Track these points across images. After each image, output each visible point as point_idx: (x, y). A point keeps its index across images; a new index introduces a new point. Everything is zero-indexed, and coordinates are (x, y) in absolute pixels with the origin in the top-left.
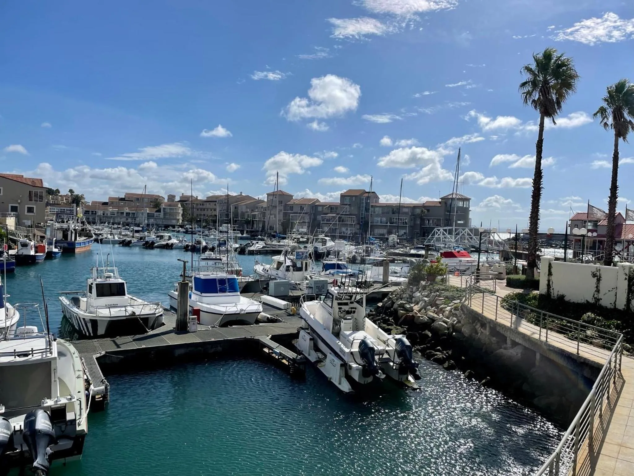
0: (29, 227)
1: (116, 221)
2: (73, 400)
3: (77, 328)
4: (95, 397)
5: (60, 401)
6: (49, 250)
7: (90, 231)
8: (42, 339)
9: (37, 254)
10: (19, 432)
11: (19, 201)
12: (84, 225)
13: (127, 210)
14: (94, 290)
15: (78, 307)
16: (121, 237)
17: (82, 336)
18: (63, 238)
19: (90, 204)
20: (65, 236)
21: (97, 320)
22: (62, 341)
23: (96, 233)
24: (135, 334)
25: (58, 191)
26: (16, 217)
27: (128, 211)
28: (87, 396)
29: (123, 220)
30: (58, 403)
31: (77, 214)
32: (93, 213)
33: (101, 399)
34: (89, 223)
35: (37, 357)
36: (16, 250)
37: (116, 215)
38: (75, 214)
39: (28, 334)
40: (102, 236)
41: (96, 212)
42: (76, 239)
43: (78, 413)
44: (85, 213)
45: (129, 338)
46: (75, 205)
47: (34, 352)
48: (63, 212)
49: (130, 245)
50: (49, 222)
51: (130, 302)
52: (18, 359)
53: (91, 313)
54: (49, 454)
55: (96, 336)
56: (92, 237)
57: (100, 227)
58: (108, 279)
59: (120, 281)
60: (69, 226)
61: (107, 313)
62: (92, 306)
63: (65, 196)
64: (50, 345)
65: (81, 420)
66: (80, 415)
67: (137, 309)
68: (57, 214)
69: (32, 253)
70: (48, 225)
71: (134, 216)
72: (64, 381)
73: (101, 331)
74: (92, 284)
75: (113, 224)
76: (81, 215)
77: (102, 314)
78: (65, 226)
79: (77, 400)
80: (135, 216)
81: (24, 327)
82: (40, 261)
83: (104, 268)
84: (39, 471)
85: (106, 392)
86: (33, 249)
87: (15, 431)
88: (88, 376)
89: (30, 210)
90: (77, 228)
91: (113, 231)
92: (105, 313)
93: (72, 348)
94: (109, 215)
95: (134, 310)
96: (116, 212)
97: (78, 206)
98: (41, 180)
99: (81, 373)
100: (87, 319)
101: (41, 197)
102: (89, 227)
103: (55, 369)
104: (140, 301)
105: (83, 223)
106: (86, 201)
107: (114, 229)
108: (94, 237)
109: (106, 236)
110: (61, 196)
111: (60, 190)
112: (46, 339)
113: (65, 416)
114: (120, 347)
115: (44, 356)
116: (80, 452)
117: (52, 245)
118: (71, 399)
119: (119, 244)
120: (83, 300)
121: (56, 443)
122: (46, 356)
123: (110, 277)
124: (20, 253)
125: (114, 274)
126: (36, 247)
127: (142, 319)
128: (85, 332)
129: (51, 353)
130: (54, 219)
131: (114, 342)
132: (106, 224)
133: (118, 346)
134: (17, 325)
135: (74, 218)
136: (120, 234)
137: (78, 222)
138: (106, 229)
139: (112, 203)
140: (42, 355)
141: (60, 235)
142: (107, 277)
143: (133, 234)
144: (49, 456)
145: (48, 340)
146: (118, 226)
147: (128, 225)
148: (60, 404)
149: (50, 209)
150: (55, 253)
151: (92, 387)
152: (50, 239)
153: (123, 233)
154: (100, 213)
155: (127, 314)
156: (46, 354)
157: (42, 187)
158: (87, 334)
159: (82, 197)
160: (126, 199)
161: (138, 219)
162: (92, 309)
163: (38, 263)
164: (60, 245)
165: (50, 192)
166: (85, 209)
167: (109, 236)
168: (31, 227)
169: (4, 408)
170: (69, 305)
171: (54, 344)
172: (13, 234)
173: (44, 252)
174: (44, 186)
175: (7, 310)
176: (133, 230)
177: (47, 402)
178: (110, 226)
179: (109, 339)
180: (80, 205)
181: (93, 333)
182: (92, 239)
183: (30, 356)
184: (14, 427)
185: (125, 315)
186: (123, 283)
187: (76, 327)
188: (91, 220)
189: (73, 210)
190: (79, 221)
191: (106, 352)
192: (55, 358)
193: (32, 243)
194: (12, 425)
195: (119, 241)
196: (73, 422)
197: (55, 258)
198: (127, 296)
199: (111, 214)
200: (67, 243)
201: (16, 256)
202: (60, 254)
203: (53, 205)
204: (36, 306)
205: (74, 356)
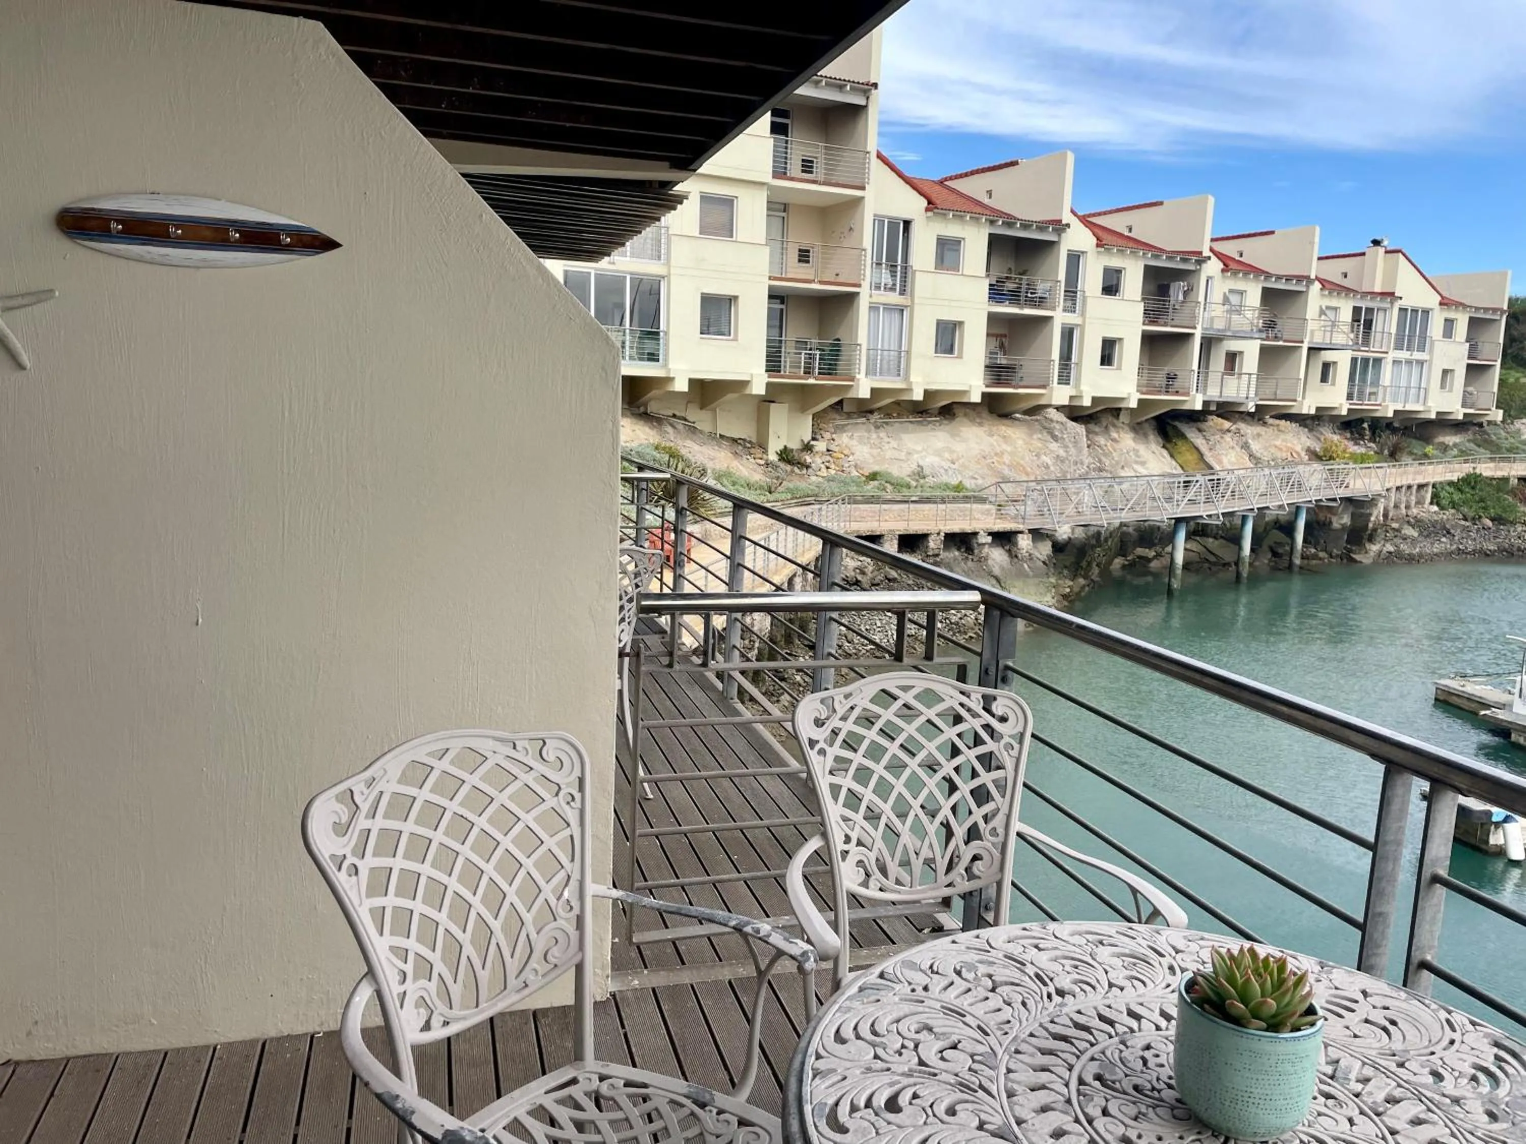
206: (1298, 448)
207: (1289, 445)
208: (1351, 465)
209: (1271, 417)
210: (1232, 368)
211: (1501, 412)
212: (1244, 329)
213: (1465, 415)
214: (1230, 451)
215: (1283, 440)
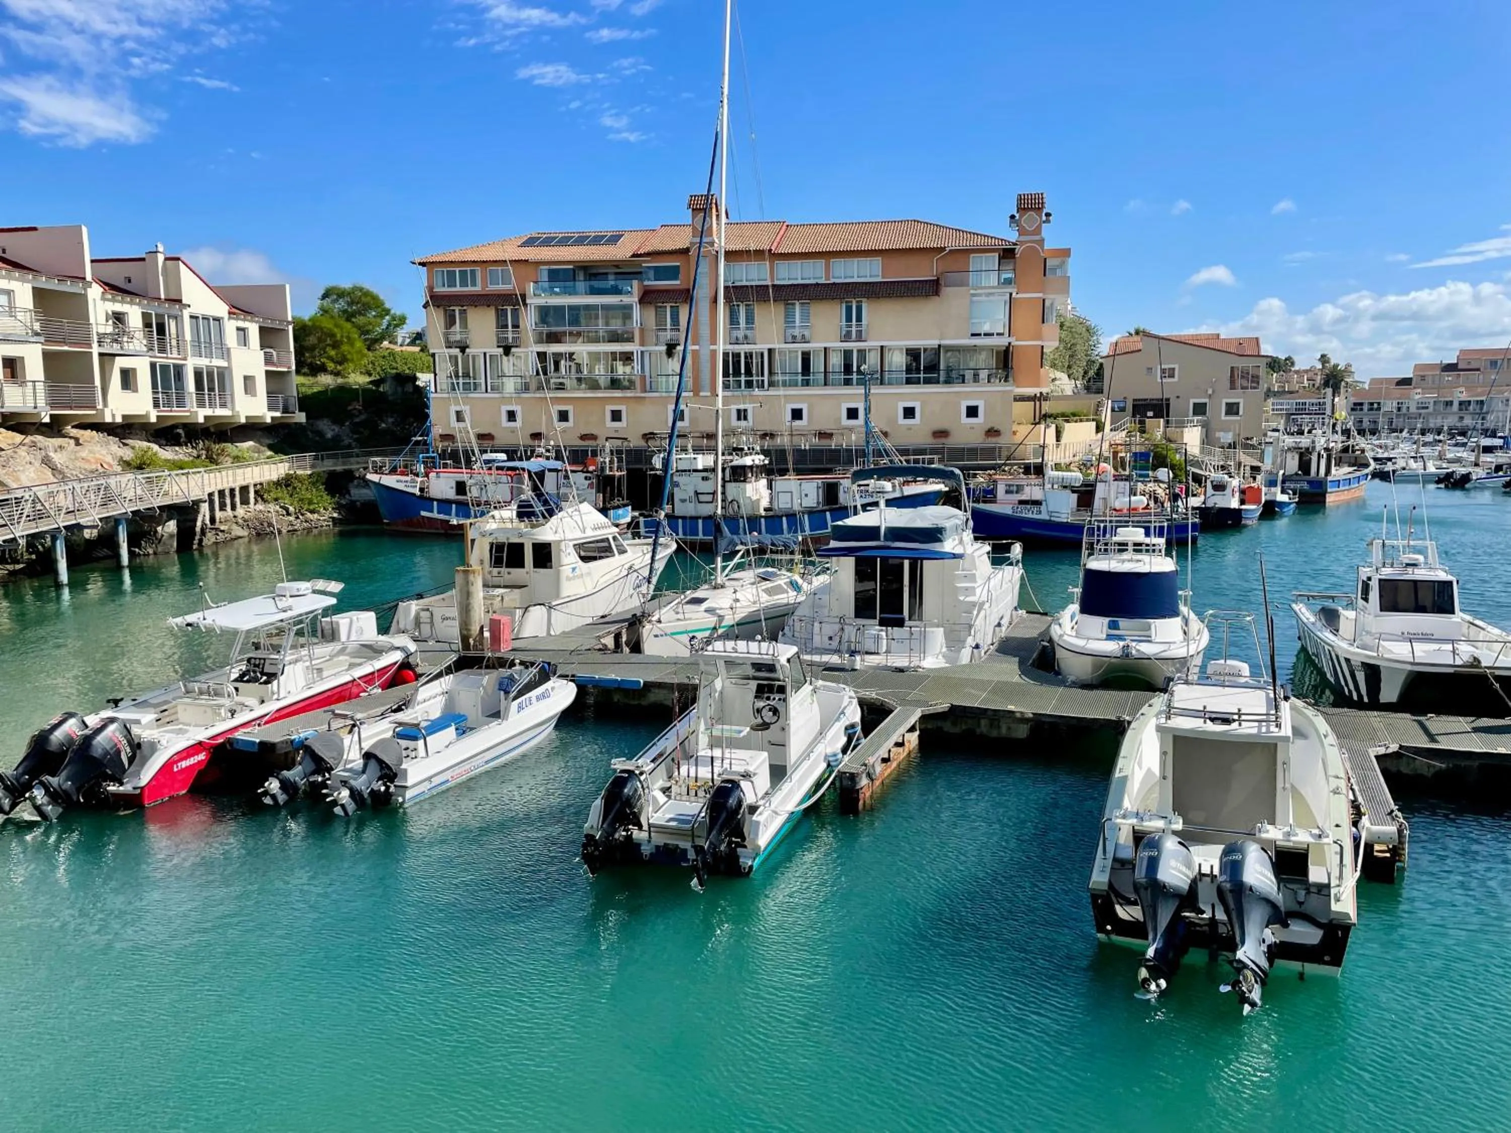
0: (1230, 446)
1: (1432, 425)
2: (1325, 840)
3: (1332, 680)
4: (1372, 846)
5: (1296, 835)
6: (1269, 498)
7: (1363, 451)
8: (1258, 692)
9: (1243, 507)
10: (1208, 879)
11: (1210, 392)
12: (1348, 438)
13: (1462, 394)
14: (1374, 595)
15: (1336, 631)
16: (1444, 465)
17: (1342, 700)
18: (1300, 469)
19: (1366, 387)
20: (1305, 466)
21: (1378, 666)
22: (1299, 703)
23: (1379, 456)
24: (1479, 715)
25: (1290, 361)
26: (1203, 427)
27: (1464, 397)
28: (1356, 840)
29: (1450, 421)
30: (1293, 838)
31: (1333, 413)
32: (1375, 407)
33: (1388, 855)
34: (1361, 432)
35: (1248, 729)
36: (1202, 498)
37: (1431, 409)
38: (1328, 412)
39: (1231, 678)
40: (1394, 463)
41: (1379, 404)
42: (1328, 471)
43: (1335, 873)
44: (1353, 409)
45: (1462, 723)
46: (1329, 391)
47: (1243, 717)
48: (1301, 410)
49: (1467, 486)
50: (1270, 433)
51: (1465, 631)
52: (1211, 727)
53: (1364, 647)
54: (1268, 942)
55: (1375, 705)
56: (1367, 465)
57: (1390, 442)
58: (1410, 570)
59: (1442, 576)
60: (1313, 442)
61: (1406, 652)
62: (1368, 633)
63: (1306, 371)
64: (1277, 708)
65: (1342, 889)
66: (1341, 877)
67: (1486, 651)
68: (1289, 415)
69: (1234, 504)
70: (1268, 440)
71: (1481, 409)
72: (1303, 792)
73: (1389, 693)
74: (1369, 579)
75: (1423, 432)
76: (1342, 414)
77: (1392, 652)
78: (1304, 441)
79: (1335, 842)
80: (1485, 410)
81: (1222, 661)
82: (1249, 522)
83: (1400, 543)
84: (1249, 973)
85: (1401, 842)
86: (1237, 495)
87: (1202, 875)
88: (1358, 793)
89: (1232, 409)
90: (1332, 445)
91: (1422, 449)
92: (1399, 651)
93: (1321, 724)
94: (1413, 409)
95: (1478, 653)
96: (1432, 401)
97: (1336, 391)
98: (1257, 339)
99: (1343, 784)
100: (1356, 661)
101: (1256, 379)
102: (1360, 442)
103: (1284, 763)
104: (1496, 631)
105: (1346, 432)
106: (1357, 379)
107: (1425, 444)
108: (1373, 465)
109: (1404, 465)
110: (1297, 372)
111: (1296, 358)
112: (1267, 694)
113: (1304, 872)
114: (1436, 741)
115: (1264, 730)
116: (1337, 961)
117: (1276, 486)
118: (1320, 836)
119: (1438, 482)
120: (1347, 616)
121: (1286, 925)
122: (1268, 731)
123: (1414, 565)
124: (1210, 504)
125: (1426, 558)
126: (1243, 492)
127: (1498, 678)
128: (1350, 691)
129: (1279, 726)
130: (1281, 427)
131: (1421, 724)
132: (1405, 434)
133: (1432, 738)
134: (1204, 657)
135: (1327, 421)
136: (1441, 457)
137: (1334, 431)
138: (1406, 448)
139: (1423, 378)
140: (1260, 727)
141: (1293, 464)
142: (1408, 565)
143: (1477, 457)
144: (1269, 947)
145: (1272, 695)
146: (1437, 437)
147: (1463, 433)
148: (1294, 842)
149: (1273, 404)
150: (1282, 504)
151: (1365, 821)
152: (1271, 473)
153: (1450, 456)
154: (1389, 406)
155: (1459, 662)
156: (1268, 727)
157: (1259, 356)
158: (1355, 697)
159: (1347, 370)
160: (1460, 367)
161: (1491, 417)
162: (1368, 639)
163: (1245, 526)
164: (1292, 486)
165: (1274, 364)
166: (1353, 400)
167: (1412, 464)
168: (1232, 446)
169: (1181, 821)
170: (1313, 624)
171: (1285, 707)
172: (1198, 464)
173: (1258, 502)
174: (1262, 353)
175: (1186, 621)
176: (1478, 446)
177: (1267, 831)
178: (1416, 437)
179: (1408, 716)
180: (1342, 390)
181: (1368, 695)
182: (1366, 471)
183: (1235, 725)
184: (1200, 865)
185: (1451, 662)
186: (1451, 583)
187: (1328, 676)
188: (1366, 424)
189: (1324, 403)
190: (1338, 428)
191: (1401, 747)
192: (1286, 739)
193: (1235, 482)
194: (1197, 860)
195: (1438, 475)
196: (1323, 889)
197: (1281, 515)
198: (1459, 616)
199: (1418, 408)
200: (1309, 482)
201: (1203, 512)
202: (1292, 506)
203: (1281, 393)
204: (1248, 619)
205: (1326, 742)
206: (109, 459)
207: (97, 456)
208: (167, 473)
209: (73, 427)
210: (13, 375)
211: (304, 414)
212: (18, 332)
213: (272, 418)
214: (28, 466)
215: (91, 452)
